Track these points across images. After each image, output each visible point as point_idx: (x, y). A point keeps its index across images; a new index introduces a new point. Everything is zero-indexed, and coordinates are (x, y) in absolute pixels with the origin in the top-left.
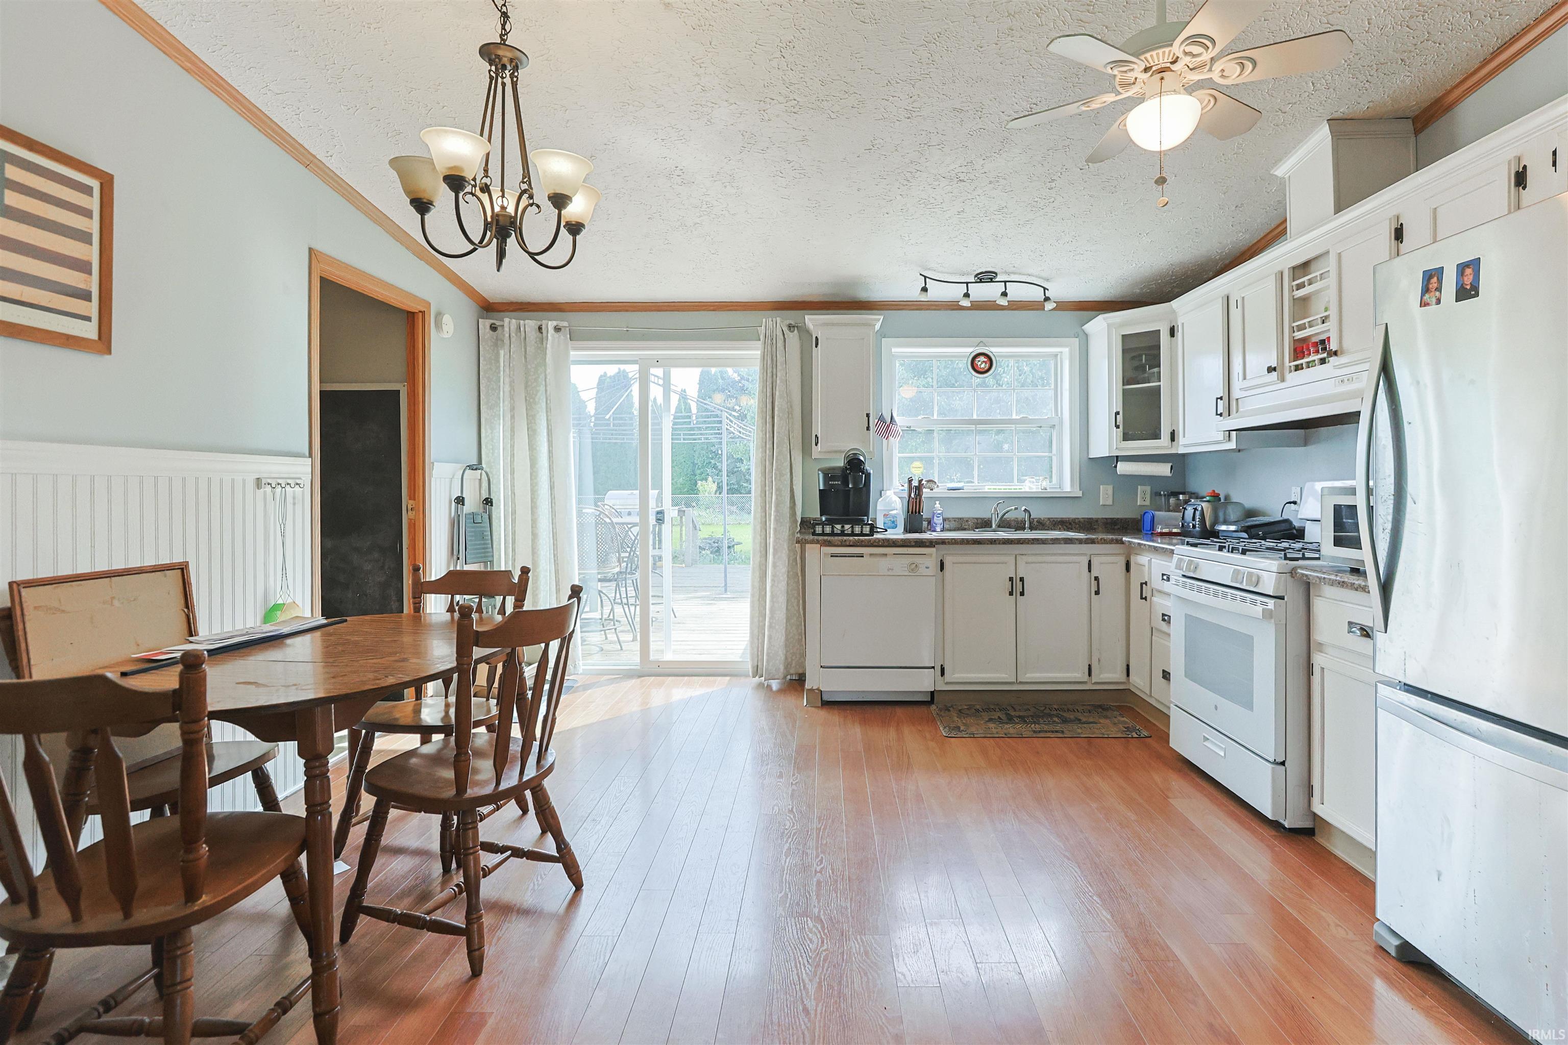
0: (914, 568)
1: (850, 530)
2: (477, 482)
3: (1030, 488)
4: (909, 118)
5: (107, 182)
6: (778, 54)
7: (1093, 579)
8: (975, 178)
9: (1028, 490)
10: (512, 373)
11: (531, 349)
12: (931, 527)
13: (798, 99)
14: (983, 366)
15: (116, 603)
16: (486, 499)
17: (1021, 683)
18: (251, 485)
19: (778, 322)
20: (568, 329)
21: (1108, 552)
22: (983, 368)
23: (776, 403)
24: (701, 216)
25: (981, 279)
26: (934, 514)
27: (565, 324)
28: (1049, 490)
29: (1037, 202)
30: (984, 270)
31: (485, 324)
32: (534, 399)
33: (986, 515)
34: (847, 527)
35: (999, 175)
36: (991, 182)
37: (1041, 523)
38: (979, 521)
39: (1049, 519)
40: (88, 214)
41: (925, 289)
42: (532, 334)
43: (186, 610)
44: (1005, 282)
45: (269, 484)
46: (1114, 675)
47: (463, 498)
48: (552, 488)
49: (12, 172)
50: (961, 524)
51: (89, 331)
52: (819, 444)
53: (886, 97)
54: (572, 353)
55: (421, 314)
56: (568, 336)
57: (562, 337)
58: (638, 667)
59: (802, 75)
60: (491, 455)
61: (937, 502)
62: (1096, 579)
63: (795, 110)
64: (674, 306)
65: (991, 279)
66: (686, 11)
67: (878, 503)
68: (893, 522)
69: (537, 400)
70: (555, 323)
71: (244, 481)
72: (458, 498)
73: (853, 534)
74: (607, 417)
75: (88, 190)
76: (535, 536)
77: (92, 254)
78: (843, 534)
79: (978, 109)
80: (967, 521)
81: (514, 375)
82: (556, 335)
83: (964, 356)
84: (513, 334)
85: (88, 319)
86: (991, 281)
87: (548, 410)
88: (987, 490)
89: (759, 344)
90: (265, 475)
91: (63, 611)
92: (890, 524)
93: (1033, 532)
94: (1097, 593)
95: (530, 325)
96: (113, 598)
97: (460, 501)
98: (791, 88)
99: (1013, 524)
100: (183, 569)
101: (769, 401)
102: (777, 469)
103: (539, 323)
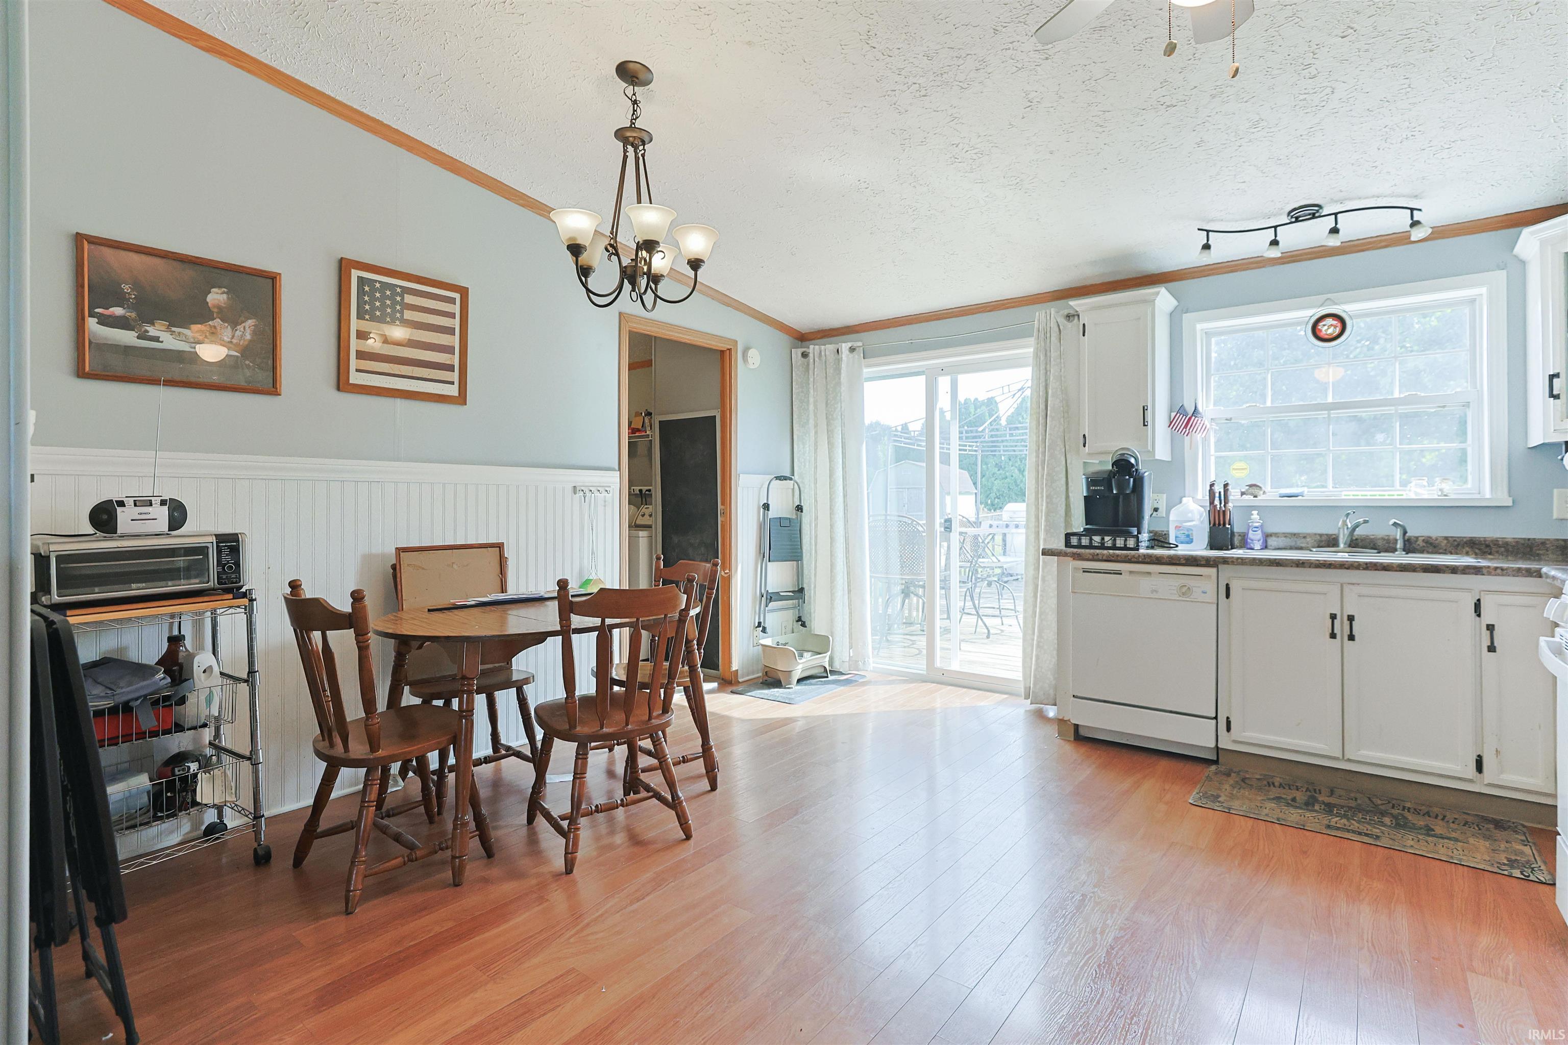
0: (1185, 592)
1: (1110, 542)
2: (790, 491)
3: (1416, 493)
4: (1047, 59)
5: (464, 292)
6: (867, 47)
7: (1484, 628)
8: (1187, 98)
9: (1413, 497)
10: (815, 393)
11: (830, 371)
12: (1245, 543)
13: (918, 82)
14: (1330, 331)
15: (455, 566)
16: (798, 506)
17: (1349, 760)
18: (570, 490)
19: (1053, 312)
20: (862, 348)
21: (1516, 589)
22: (1331, 334)
23: (1049, 403)
24: (914, 221)
25: (1297, 218)
26: (1249, 527)
27: (860, 344)
28: (1453, 497)
29: (1305, 99)
30: (1297, 206)
31: (798, 352)
32: (832, 415)
33: (1331, 531)
34: (1107, 538)
35: (1218, 83)
36: (1213, 96)
37: (1431, 544)
38: (1324, 538)
39: (1446, 538)
40: (452, 316)
41: (1207, 247)
42: (831, 357)
43: (500, 576)
44: (1336, 214)
45: (582, 491)
46: (1531, 781)
47: (768, 505)
48: (845, 496)
49: (409, 299)
50: (1296, 541)
51: (454, 391)
52: (1087, 445)
53: (1005, 47)
54: (865, 370)
55: (728, 351)
56: (862, 355)
57: (856, 356)
58: (925, 672)
59: (903, 58)
60: (803, 467)
61: (1255, 512)
62: (1490, 628)
63: (922, 93)
64: (952, 312)
65: (1314, 214)
66: (766, 42)
67: (1172, 512)
68: (1188, 536)
69: (835, 416)
70: (850, 344)
71: (564, 489)
72: (764, 504)
73: (1114, 547)
74: (980, 429)
75: (452, 301)
76: (832, 540)
77: (455, 341)
78: (1102, 546)
79: (1124, 18)
80: (1304, 537)
81: (817, 394)
82: (851, 355)
83: (1299, 324)
84: (816, 359)
85: (453, 383)
86: (1314, 216)
87: (843, 425)
88: (1343, 497)
89: (1032, 341)
90: (581, 484)
91: (423, 569)
92: (1183, 538)
93: (1410, 555)
94: (1492, 649)
95: (829, 348)
96: (453, 563)
97: (766, 507)
98: (903, 72)
99: (1380, 543)
100: (500, 546)
101: (1042, 401)
102: (1048, 474)
103: (837, 346)
